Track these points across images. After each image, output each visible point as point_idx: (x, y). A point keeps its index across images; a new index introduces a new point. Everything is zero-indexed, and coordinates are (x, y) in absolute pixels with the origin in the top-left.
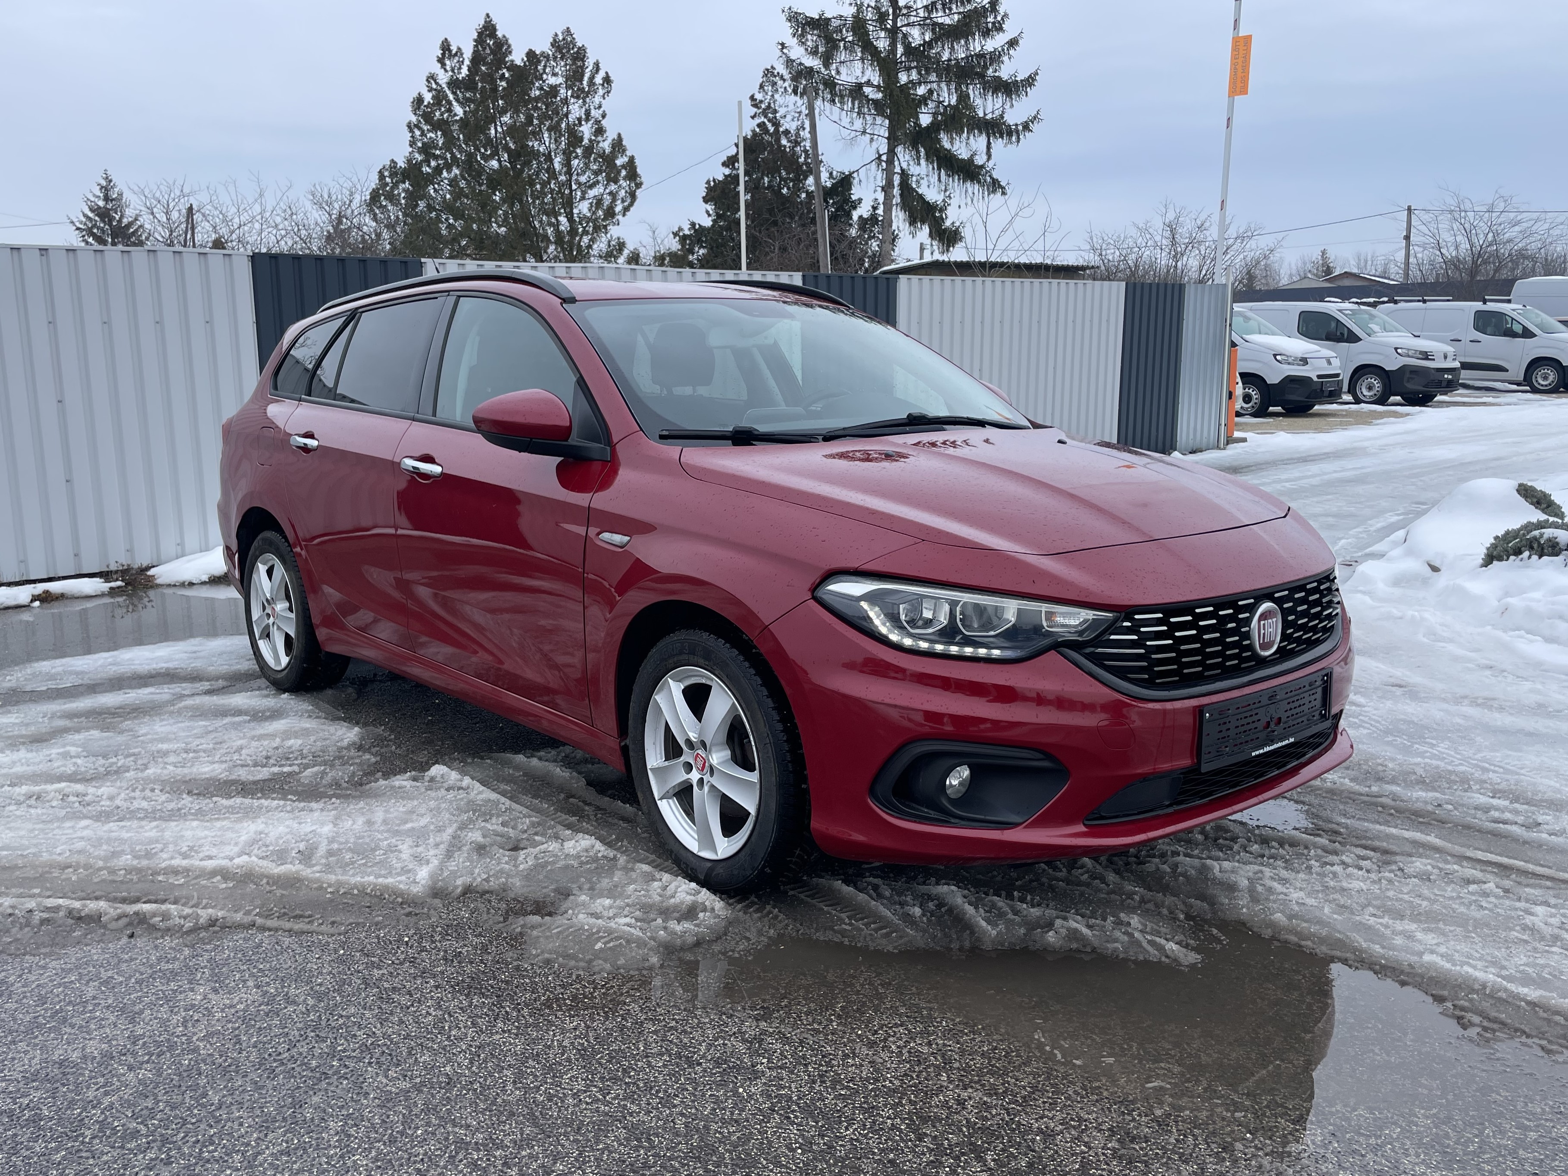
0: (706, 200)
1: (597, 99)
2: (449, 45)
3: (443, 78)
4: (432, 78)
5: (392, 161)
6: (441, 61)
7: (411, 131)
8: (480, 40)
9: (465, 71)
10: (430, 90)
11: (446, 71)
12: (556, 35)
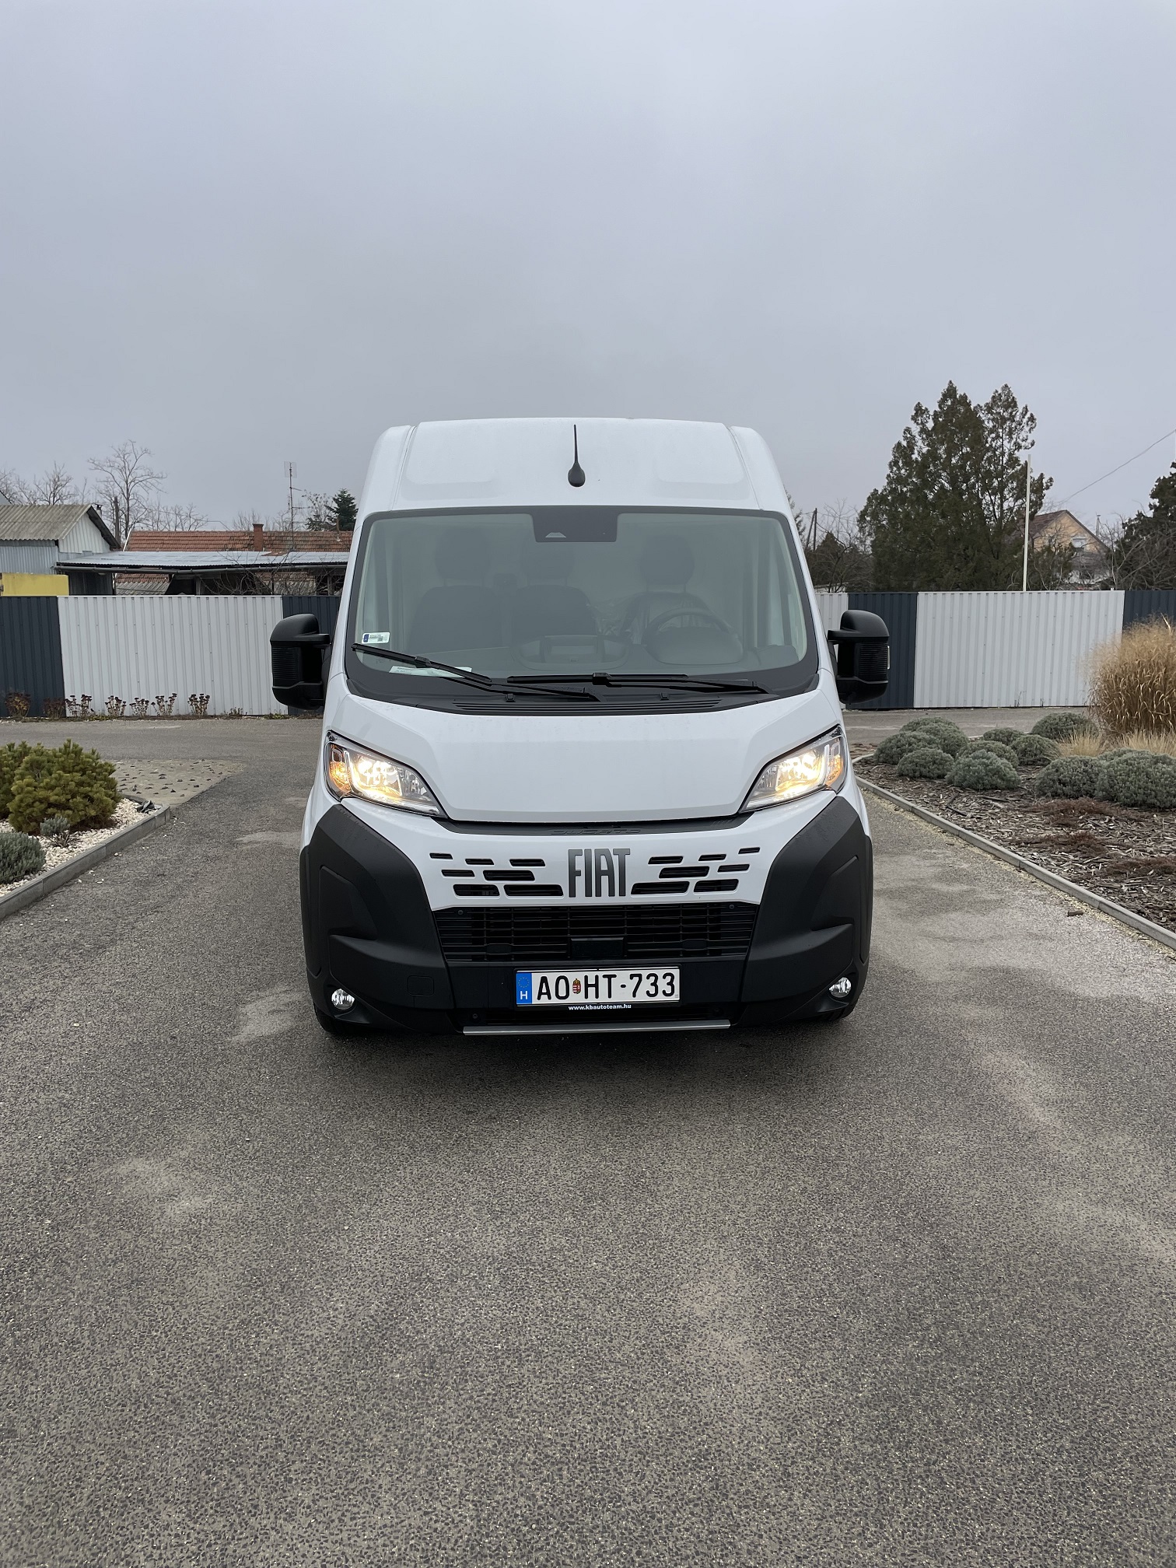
0: (1153, 496)
1: (1023, 435)
2: (920, 407)
3: (915, 429)
4: (908, 430)
5: (875, 490)
6: (914, 418)
7: (891, 467)
8: (941, 403)
9: (930, 425)
10: (906, 438)
11: (918, 424)
12: (997, 391)
